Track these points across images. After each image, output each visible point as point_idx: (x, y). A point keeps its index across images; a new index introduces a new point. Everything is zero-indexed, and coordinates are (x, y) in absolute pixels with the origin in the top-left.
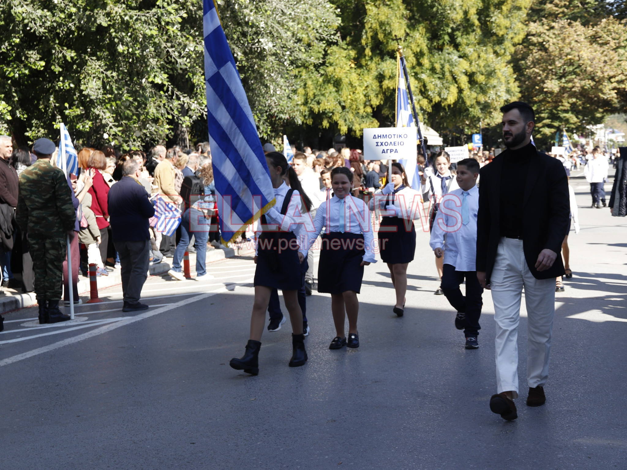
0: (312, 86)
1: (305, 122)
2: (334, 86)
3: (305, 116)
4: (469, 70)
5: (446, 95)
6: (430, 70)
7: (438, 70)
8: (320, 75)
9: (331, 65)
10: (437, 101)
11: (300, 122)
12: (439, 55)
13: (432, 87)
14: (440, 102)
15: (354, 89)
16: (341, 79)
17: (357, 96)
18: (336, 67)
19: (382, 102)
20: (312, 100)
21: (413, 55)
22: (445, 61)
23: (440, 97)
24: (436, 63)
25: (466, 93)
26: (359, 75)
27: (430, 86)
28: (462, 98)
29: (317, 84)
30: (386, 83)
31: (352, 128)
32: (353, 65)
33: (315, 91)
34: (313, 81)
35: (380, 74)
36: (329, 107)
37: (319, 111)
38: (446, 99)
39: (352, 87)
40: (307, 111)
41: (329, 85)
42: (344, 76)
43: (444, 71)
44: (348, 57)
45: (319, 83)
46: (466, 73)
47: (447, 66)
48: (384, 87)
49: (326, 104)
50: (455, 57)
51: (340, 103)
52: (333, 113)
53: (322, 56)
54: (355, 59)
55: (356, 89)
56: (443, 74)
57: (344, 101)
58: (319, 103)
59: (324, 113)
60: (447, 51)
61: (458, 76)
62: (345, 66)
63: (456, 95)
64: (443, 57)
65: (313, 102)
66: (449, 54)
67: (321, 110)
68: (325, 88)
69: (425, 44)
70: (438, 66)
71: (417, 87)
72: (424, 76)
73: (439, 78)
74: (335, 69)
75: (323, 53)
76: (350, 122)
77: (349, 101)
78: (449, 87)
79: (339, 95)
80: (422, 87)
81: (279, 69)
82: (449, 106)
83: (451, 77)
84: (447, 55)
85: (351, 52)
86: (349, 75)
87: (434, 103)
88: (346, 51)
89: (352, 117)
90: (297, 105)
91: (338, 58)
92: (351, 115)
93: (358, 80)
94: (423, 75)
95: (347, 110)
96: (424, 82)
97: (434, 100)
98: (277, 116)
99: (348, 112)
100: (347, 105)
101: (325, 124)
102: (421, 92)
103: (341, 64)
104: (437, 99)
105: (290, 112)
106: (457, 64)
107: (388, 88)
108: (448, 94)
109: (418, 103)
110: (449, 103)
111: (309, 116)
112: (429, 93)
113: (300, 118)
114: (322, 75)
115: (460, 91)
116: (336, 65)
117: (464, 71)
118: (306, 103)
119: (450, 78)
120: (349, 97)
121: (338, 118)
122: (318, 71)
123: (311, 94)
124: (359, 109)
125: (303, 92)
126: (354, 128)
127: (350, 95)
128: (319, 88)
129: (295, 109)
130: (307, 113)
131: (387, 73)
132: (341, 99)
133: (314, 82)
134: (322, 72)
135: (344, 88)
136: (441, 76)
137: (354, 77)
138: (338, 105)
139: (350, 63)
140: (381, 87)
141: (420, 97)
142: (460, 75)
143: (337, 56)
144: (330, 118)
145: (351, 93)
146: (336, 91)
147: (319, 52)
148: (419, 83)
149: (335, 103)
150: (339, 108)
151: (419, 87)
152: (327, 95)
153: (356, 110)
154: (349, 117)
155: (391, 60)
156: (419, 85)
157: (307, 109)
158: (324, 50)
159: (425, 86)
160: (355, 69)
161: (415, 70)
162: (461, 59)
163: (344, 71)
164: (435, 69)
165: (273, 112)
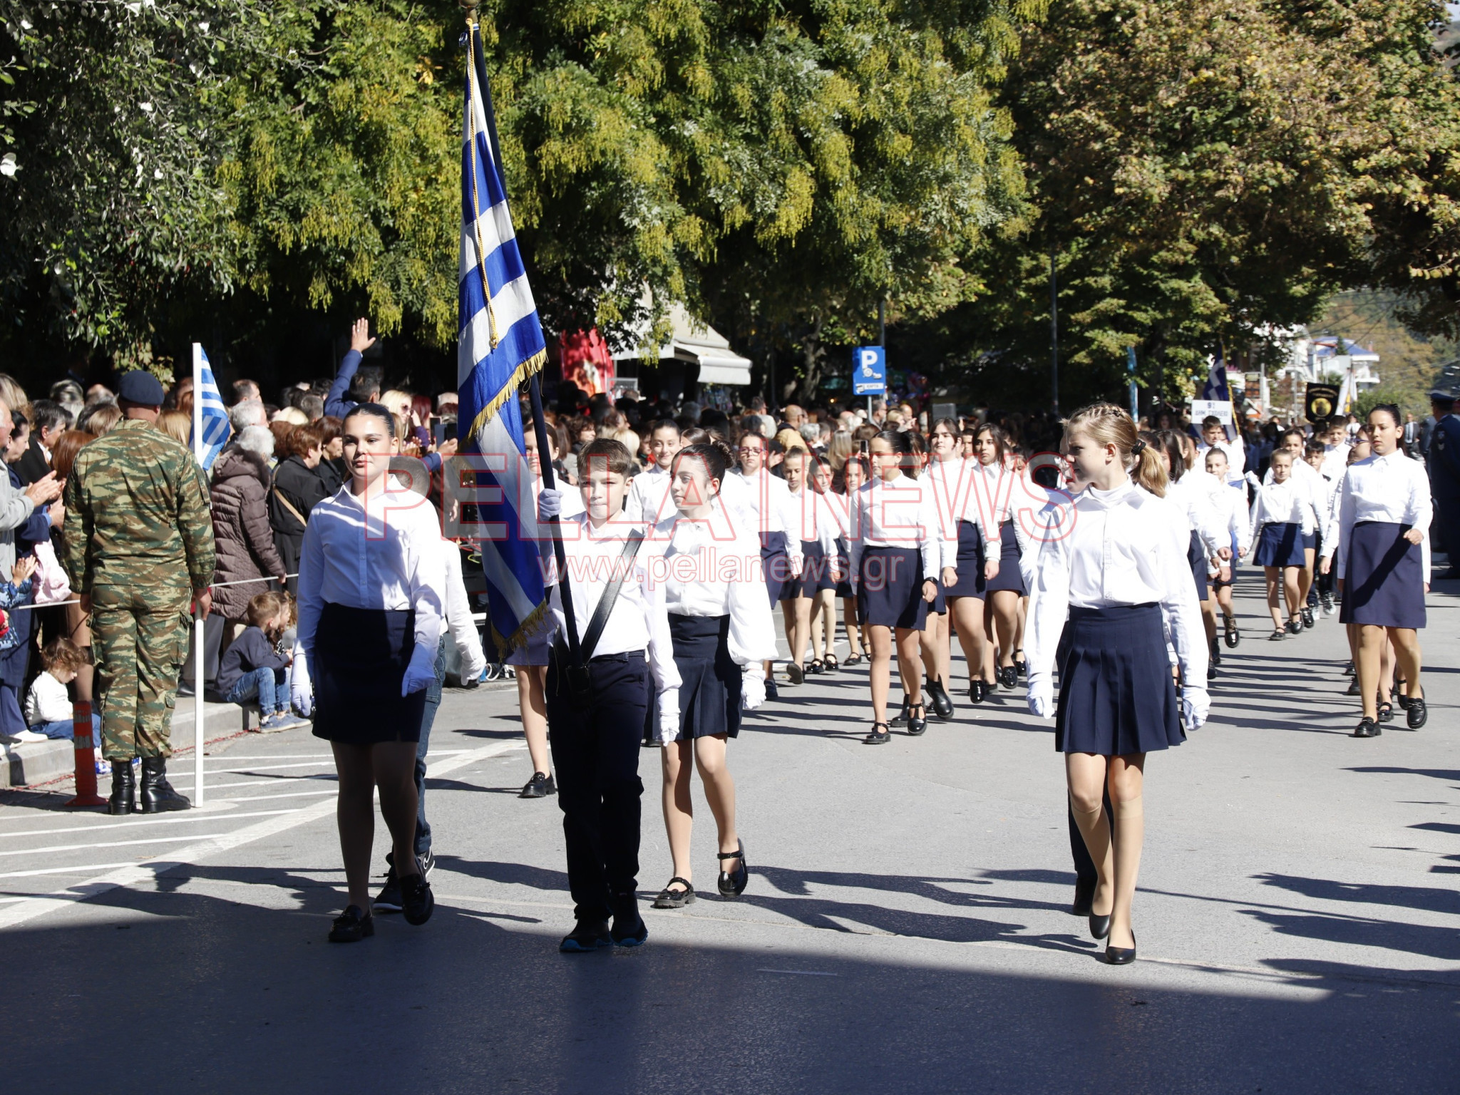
0: (272, 150)
1: (243, 282)
2: (357, 153)
3: (243, 261)
4: (857, 113)
5: (774, 201)
6: (715, 107)
7: (746, 108)
8: (301, 107)
9: (346, 71)
10: (738, 225)
11: (227, 285)
12: (750, 51)
13: (722, 168)
14: (749, 227)
15: (432, 168)
16: (381, 130)
17: (445, 193)
18: (364, 83)
19: (536, 220)
20: (271, 203)
21: (652, 51)
22: (769, 75)
23: (752, 207)
24: (739, 81)
25: (846, 196)
26: (452, 115)
27: (715, 168)
28: (832, 217)
29: (291, 142)
30: (555, 151)
31: (419, 312)
32: (428, 79)
33: (283, 169)
34: (275, 130)
35: (531, 116)
36: (334, 233)
37: (297, 244)
38: (772, 217)
39: (423, 158)
40: (249, 243)
41: (338, 147)
42: (396, 115)
43: (767, 113)
44: (413, 49)
45: (299, 138)
46: (845, 124)
47: (778, 95)
48: (543, 162)
49: (324, 219)
50: (807, 66)
51: (376, 217)
52: (349, 255)
53: (309, 37)
54: (435, 54)
55: (439, 169)
56: (765, 128)
57: (393, 213)
58: (296, 215)
59: (314, 252)
60: (776, 39)
61: (817, 133)
62: (397, 78)
63: (810, 203)
64: (762, 62)
65: (275, 211)
66: (784, 49)
67: (303, 240)
68: (323, 159)
69: (698, 12)
70: (742, 93)
71: (667, 171)
72: (691, 130)
73: (748, 138)
74: (359, 90)
75: (317, 25)
76: (412, 292)
77: (412, 210)
78: (785, 176)
79: (375, 189)
80: (685, 170)
81: (166, 85)
82: (783, 241)
83: (792, 137)
84: (778, 55)
85: (420, 27)
86: (415, 112)
87: (727, 230)
88: (402, 25)
89: (422, 272)
90: (220, 220)
91: (371, 49)
92: (419, 264)
93: (448, 133)
94: (689, 125)
95: (403, 244)
96: (692, 150)
97: (727, 221)
98: (142, 261)
99: (406, 254)
100: (405, 225)
101: (319, 292)
102: (680, 184)
103: (385, 72)
104: (740, 215)
105: (191, 246)
106: (814, 89)
107: (560, 167)
108: (781, 197)
109: (669, 229)
110: (784, 232)
111: (257, 266)
112: (712, 193)
113: (231, 270)
114: (310, 110)
115: (824, 188)
116: (366, 75)
117: (838, 116)
118: (246, 214)
119: (787, 141)
120: (414, 196)
121: (366, 274)
122: (297, 94)
123: (266, 179)
124: (448, 243)
125: (238, 170)
126: (426, 312)
127: (416, 189)
128: (299, 158)
129: (213, 237)
130: (250, 251)
131: (558, 114)
132: (380, 204)
133: (283, 135)
134: (313, 98)
135: (393, 164)
136: (755, 131)
137: (432, 120)
138: (370, 223)
139: (419, 68)
140: (533, 163)
141: (678, 210)
142: (822, 130)
143: (369, 41)
144: (339, 271)
145: (421, 184)
146: (364, 173)
147: (301, 22)
148: (672, 153)
149: (358, 218)
150: (375, 237)
151: (673, 169)
152: (328, 186)
153: (436, 245)
154: (412, 272)
155: (572, 64)
156: (673, 163)
157: (251, 236)
158: (321, 14)
159: (694, 165)
160: (437, 91)
161: (660, 107)
162: (829, 74)
163: (396, 99)
164: (735, 105)
165: (129, 242)
